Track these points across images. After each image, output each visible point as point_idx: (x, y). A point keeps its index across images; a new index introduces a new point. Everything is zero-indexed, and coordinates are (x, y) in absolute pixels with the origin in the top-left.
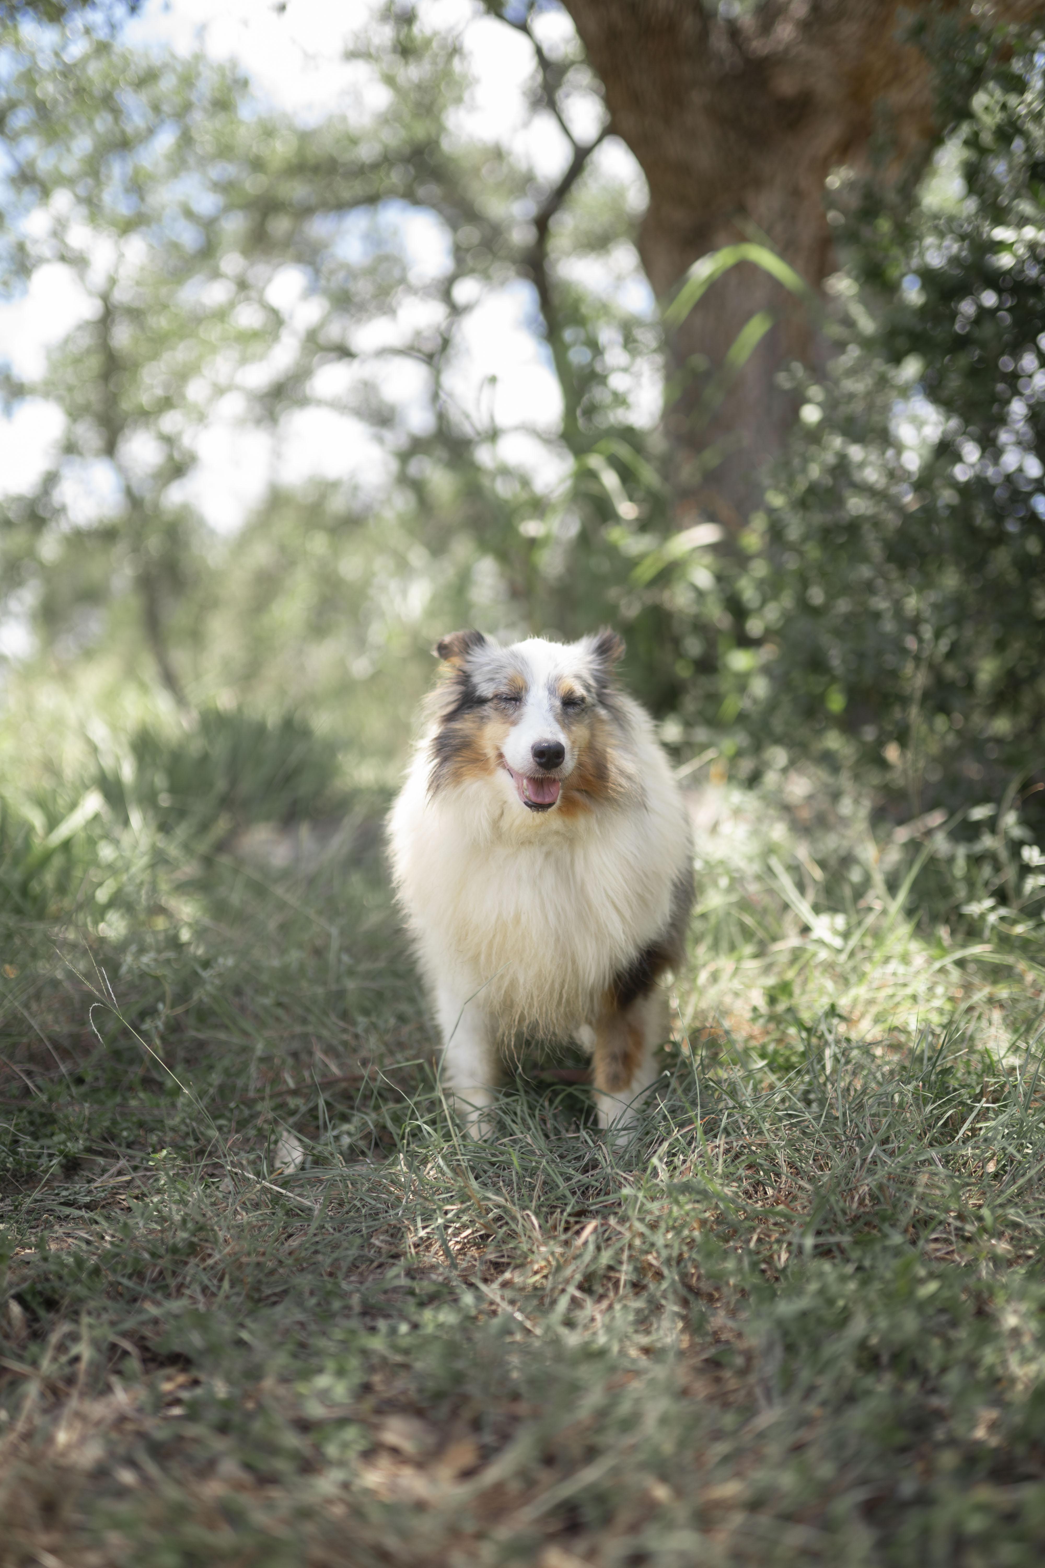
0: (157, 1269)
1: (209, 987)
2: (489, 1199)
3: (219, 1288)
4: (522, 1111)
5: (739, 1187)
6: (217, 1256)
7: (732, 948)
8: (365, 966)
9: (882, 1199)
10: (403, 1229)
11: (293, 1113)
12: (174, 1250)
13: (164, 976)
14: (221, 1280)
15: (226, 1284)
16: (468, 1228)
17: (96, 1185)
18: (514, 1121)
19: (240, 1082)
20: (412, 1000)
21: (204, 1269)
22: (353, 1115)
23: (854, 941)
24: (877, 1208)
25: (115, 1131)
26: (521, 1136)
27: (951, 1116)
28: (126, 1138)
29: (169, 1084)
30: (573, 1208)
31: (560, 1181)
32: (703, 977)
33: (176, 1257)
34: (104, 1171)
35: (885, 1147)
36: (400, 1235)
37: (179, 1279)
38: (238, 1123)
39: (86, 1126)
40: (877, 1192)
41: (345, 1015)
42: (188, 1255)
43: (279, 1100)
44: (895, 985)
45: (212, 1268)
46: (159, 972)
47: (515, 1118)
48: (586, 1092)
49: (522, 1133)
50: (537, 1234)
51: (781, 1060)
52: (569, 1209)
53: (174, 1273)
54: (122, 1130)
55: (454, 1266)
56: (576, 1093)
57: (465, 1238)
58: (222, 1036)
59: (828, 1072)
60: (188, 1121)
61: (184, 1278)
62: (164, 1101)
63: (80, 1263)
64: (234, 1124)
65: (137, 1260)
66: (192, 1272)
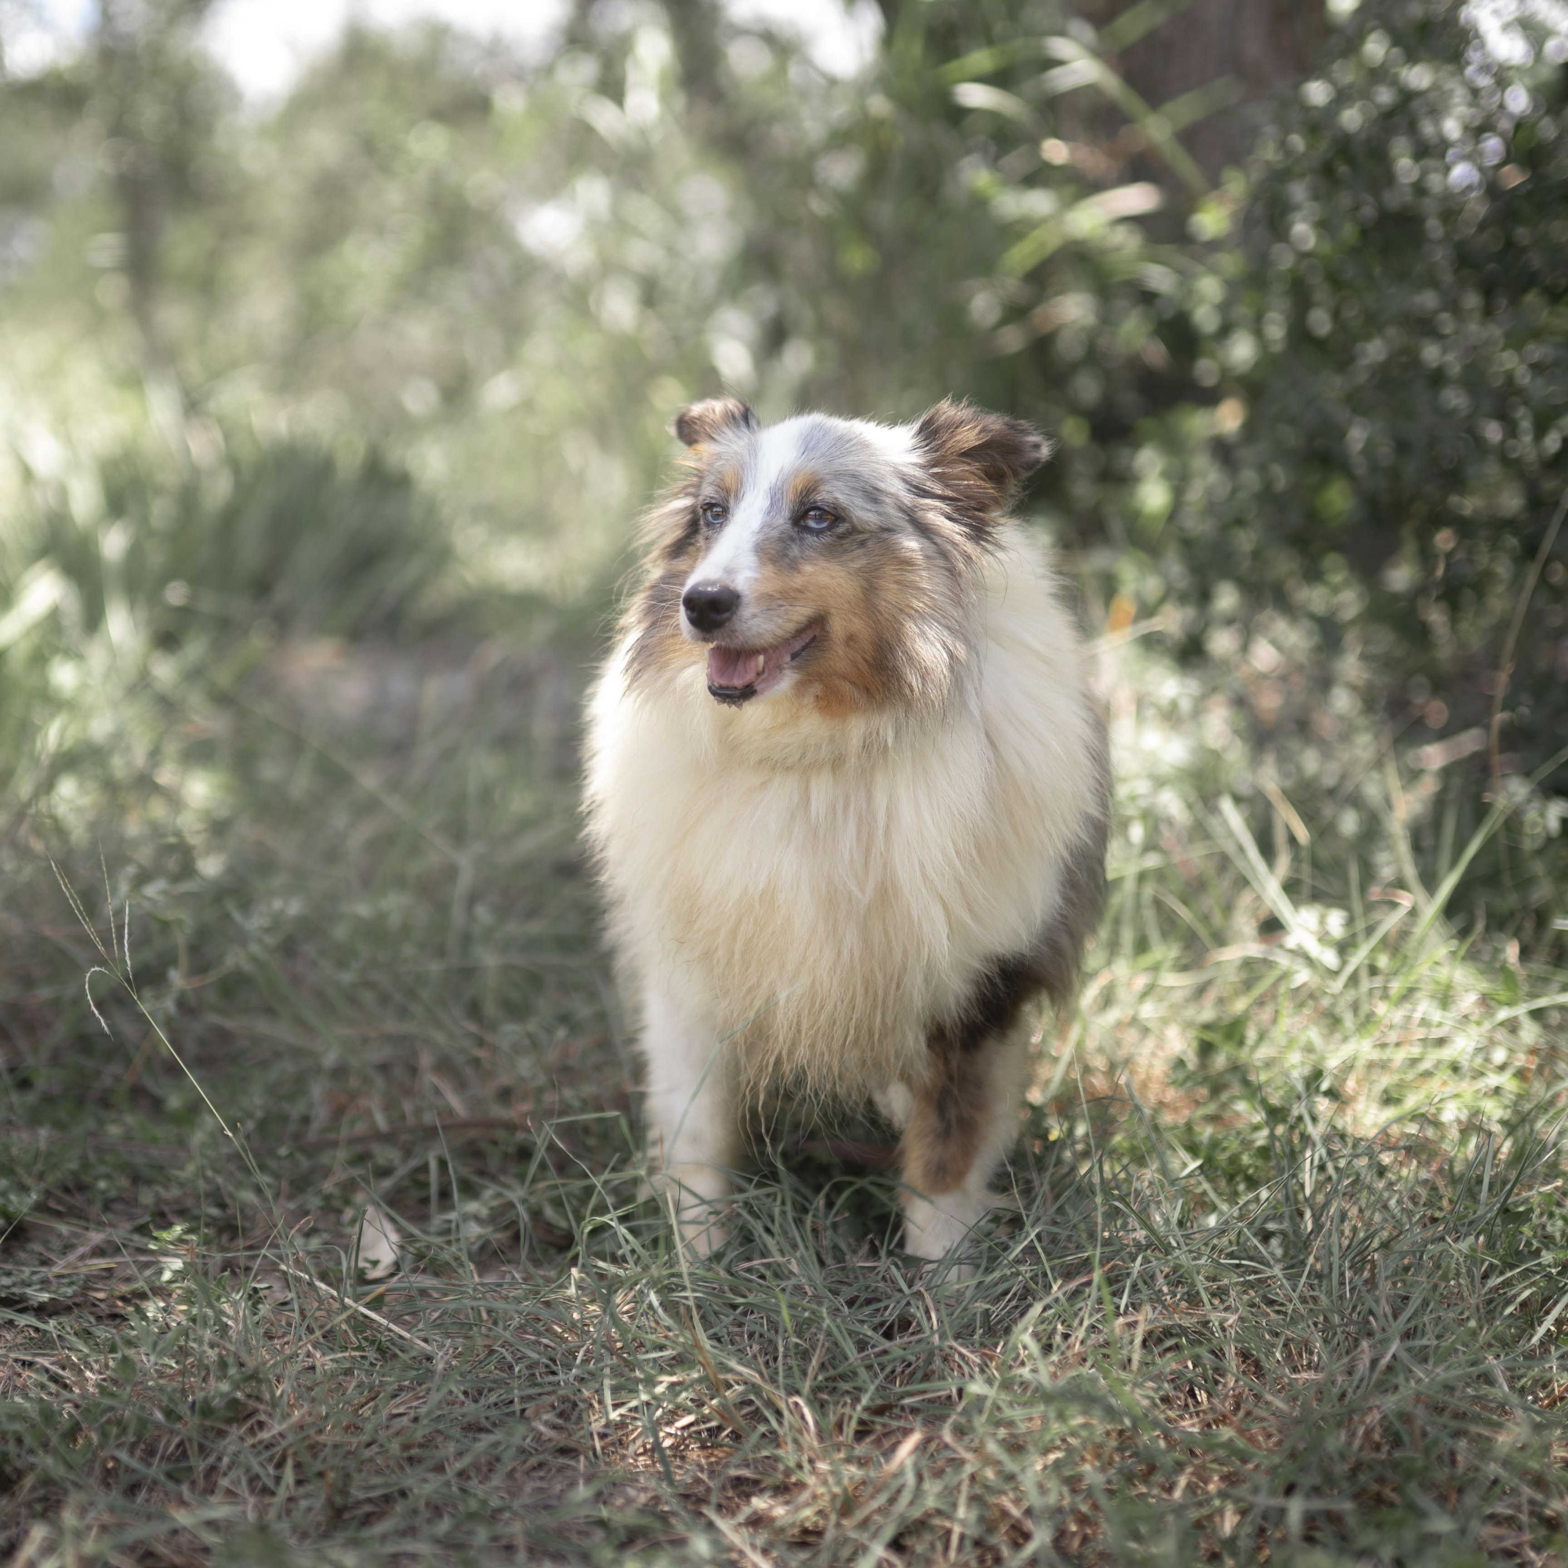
0: (176, 1440)
1: (254, 948)
2: (730, 1370)
3: (278, 1479)
4: (783, 1213)
5: (1156, 1390)
6: (276, 1428)
7: (1142, 946)
8: (513, 928)
9: (1406, 1439)
10: (581, 1405)
11: (385, 1172)
12: (206, 1410)
13: (179, 922)
14: (280, 1465)
15: (289, 1475)
16: (690, 1413)
17: (56, 1270)
18: (768, 1230)
19: (296, 1110)
20: (592, 995)
21: (253, 1446)
22: (485, 1187)
23: (1358, 958)
24: (1397, 1454)
25: (86, 1179)
26: (779, 1259)
27: (1529, 1298)
28: (103, 1192)
29: (174, 1102)
30: (872, 1399)
31: (849, 1348)
32: (1089, 995)
33: (208, 1423)
34: (67, 1248)
35: (1411, 1343)
36: (576, 1414)
37: (211, 1460)
38: (292, 1183)
39: (39, 1167)
40: (1398, 1425)
41: (474, 1010)
42: (229, 1421)
43: (358, 1149)
44: (1424, 1041)
45: (269, 1446)
46: (170, 915)
47: (770, 1225)
48: (890, 1189)
49: (782, 1252)
50: (811, 1439)
51: (1222, 1158)
52: (865, 1400)
53: (202, 1448)
54: (97, 1178)
55: (667, 1476)
56: (874, 1190)
57: (683, 1428)
58: (262, 1026)
59: (1308, 1192)
60: (209, 1173)
61: (219, 1459)
62: (164, 1132)
63: (48, 1415)
64: (285, 1186)
65: (143, 1423)
66: (232, 1448)
